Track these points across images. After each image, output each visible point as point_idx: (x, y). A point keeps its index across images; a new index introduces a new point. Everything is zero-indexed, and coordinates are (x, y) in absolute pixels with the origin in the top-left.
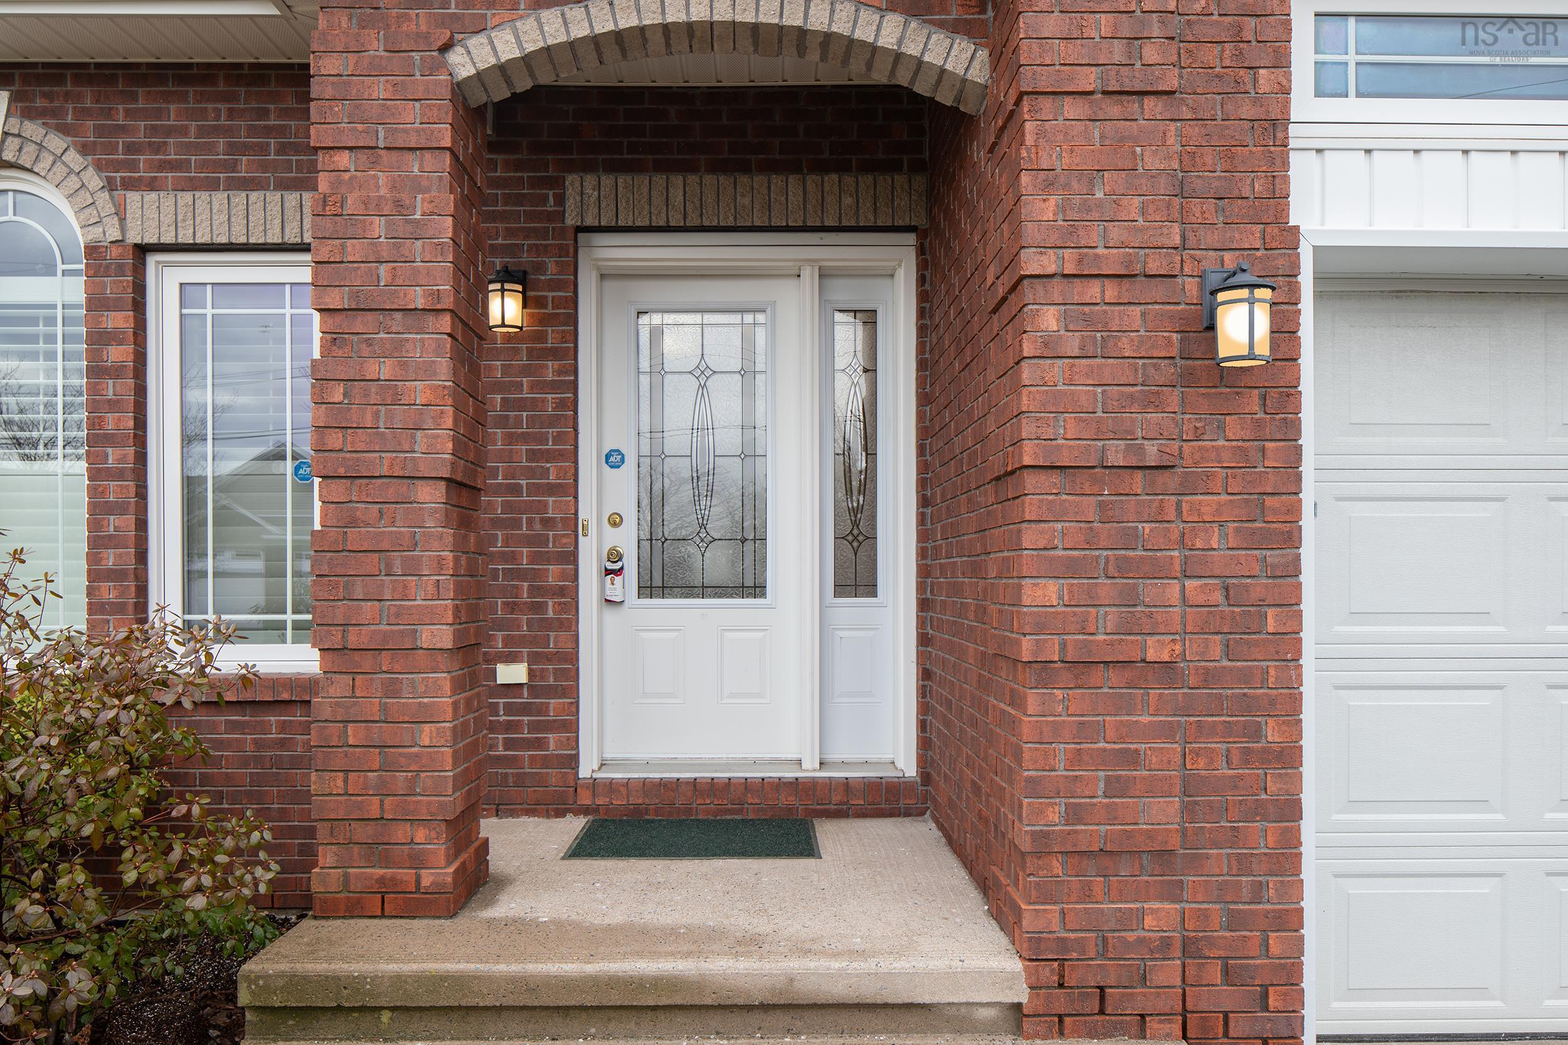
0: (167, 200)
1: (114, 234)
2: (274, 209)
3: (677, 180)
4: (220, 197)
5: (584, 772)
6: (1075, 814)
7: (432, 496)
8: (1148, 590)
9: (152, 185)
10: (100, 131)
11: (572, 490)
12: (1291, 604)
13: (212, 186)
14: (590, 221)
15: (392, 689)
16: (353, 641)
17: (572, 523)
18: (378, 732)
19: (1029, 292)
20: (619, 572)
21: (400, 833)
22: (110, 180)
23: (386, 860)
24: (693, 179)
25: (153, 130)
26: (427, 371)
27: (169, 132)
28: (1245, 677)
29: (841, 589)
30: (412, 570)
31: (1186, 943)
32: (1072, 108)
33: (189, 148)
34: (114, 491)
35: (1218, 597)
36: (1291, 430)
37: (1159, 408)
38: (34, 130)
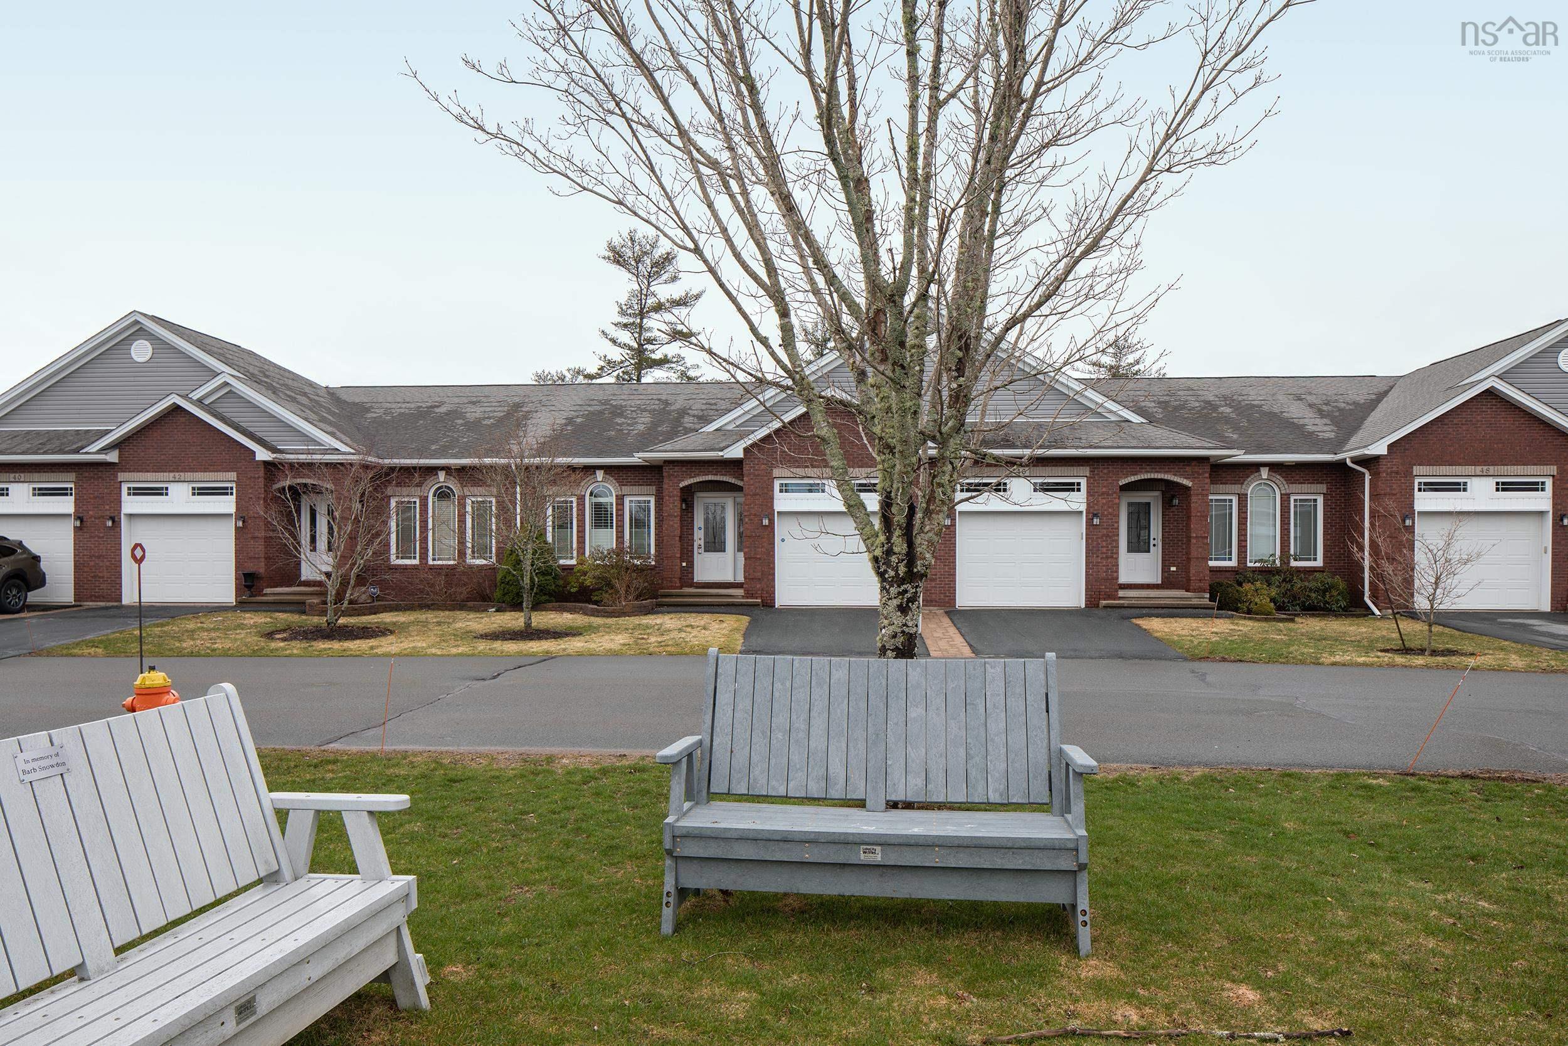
0: (629, 488)
1: (621, 493)
3: (708, 486)
4: (637, 487)
5: (695, 581)
6: (749, 574)
8: (757, 550)
9: (627, 485)
10: (618, 477)
11: (692, 535)
12: (774, 551)
13: (636, 485)
14: (693, 493)
15: (673, 562)
16: (668, 556)
17: (692, 540)
18: (672, 567)
19: (744, 517)
20: (701, 548)
21: (674, 579)
22: (619, 485)
23: (676, 583)
24: (713, 484)
25: (625, 476)
26: (677, 523)
27: (629, 476)
28: (768, 559)
29: (738, 550)
30: (675, 547)
31: (762, 588)
32: (749, 497)
33: (632, 479)
35: (765, 550)
36: (774, 532)
37: (759, 529)
38: (607, 476)
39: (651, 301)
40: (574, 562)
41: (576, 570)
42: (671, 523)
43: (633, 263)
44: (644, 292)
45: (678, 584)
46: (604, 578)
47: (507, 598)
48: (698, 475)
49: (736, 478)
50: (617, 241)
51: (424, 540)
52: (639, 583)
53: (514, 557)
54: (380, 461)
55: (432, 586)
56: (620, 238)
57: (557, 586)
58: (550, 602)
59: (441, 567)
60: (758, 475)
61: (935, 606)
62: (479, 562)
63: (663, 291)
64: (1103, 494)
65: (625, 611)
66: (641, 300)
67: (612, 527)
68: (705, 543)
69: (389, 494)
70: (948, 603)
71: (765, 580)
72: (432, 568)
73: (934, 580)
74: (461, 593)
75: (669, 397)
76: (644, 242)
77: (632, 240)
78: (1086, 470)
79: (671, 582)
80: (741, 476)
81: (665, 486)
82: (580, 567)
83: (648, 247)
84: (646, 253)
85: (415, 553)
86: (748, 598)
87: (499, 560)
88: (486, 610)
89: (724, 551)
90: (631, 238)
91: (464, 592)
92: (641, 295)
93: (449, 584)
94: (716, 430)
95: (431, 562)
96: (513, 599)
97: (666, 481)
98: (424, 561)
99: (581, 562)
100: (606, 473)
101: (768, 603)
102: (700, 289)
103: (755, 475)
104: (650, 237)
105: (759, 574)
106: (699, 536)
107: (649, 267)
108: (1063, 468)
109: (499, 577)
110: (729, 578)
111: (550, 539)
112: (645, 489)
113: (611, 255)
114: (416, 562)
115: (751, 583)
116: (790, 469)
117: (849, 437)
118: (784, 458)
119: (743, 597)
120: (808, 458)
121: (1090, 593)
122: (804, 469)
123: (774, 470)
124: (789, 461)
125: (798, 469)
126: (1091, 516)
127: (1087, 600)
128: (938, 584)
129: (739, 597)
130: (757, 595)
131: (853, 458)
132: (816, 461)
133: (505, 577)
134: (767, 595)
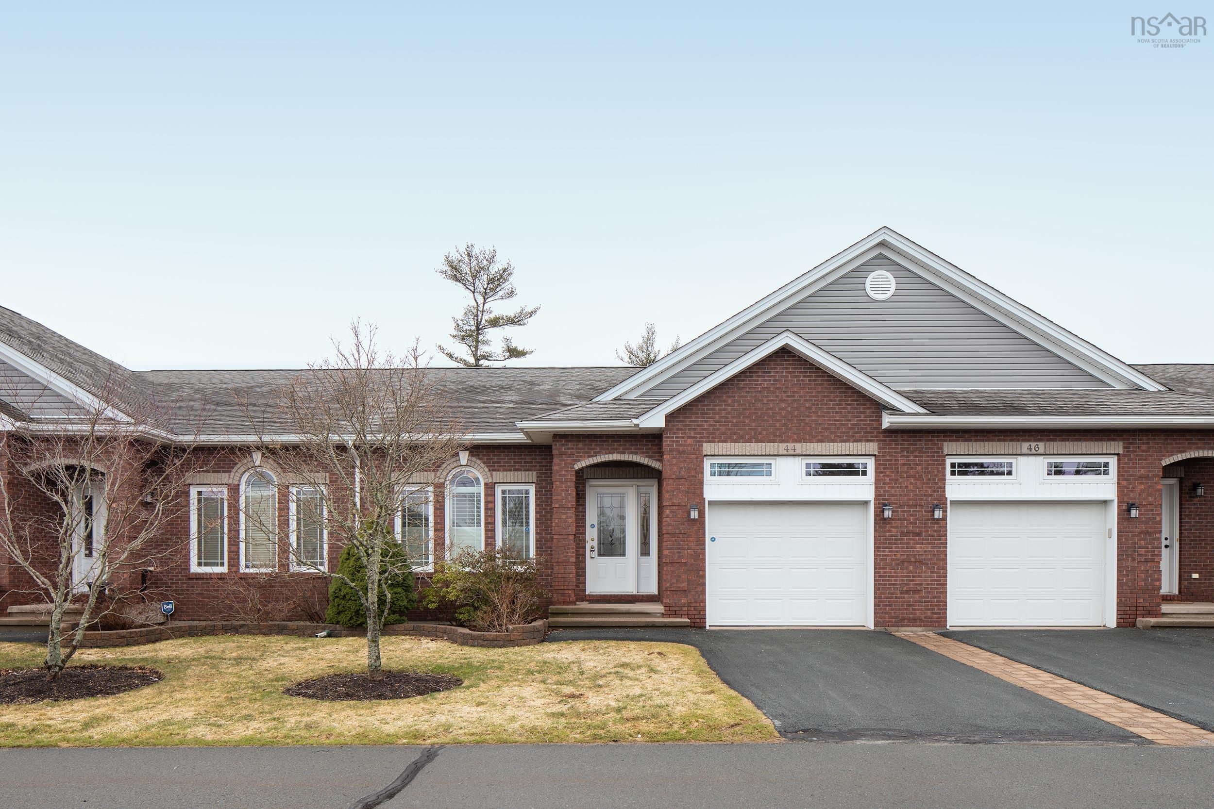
0: (501, 473)
1: (490, 481)
2: (524, 475)
3: (607, 469)
4: (512, 473)
5: (587, 593)
6: (671, 585)
7: (572, 537)
8: (682, 552)
9: (498, 470)
10: (487, 459)
11: (584, 533)
12: (704, 554)
13: (510, 470)
14: (589, 477)
15: (565, 569)
16: (559, 561)
17: (584, 540)
18: (564, 575)
19: (664, 508)
20: (594, 551)
21: (567, 592)
22: (489, 469)
23: (564, 596)
24: (610, 468)
25: (498, 459)
26: (571, 517)
27: (502, 459)
28: (697, 564)
29: (642, 555)
30: (569, 549)
31: (688, 604)
32: (671, 481)
33: (505, 462)
34: (490, 534)
35: (693, 553)
36: (704, 528)
37: (684, 524)
38: (474, 459)
39: (486, 317)
40: (430, 568)
41: (435, 579)
42: (564, 517)
43: (470, 279)
44: (480, 309)
45: (573, 598)
46: (478, 592)
47: (343, 618)
48: (599, 453)
49: (650, 457)
50: (454, 256)
51: (234, 543)
52: (525, 597)
53: (352, 562)
54: (174, 437)
55: (244, 600)
56: (457, 254)
57: (410, 600)
58: (400, 622)
59: (254, 576)
60: (684, 452)
61: (920, 626)
62: (304, 569)
63: (498, 307)
64: (1141, 477)
65: (513, 638)
66: (477, 316)
67: (479, 523)
68: (599, 544)
69: (189, 481)
70: (936, 621)
71: (693, 592)
72: (245, 578)
73: (919, 591)
74: (280, 611)
75: (534, 379)
76: (481, 257)
77: (469, 255)
78: (1118, 447)
79: (563, 595)
80: (659, 454)
81: (555, 468)
82: (440, 576)
83: (485, 262)
84: (482, 268)
85: (222, 558)
86: (669, 616)
87: (332, 569)
88: (313, 635)
89: (624, 555)
90: (469, 254)
91: (285, 607)
92: (476, 313)
93: (266, 599)
94: (615, 399)
95: (243, 570)
96: (351, 619)
97: (556, 460)
98: (234, 569)
99: (440, 568)
100: (472, 454)
101: (698, 624)
102: (535, 306)
103: (679, 452)
104: (488, 252)
105: (685, 584)
106: (592, 536)
107: (485, 283)
108: (1088, 443)
109: (332, 589)
110: (630, 588)
111: (398, 537)
112: (522, 475)
113: (449, 269)
114: (224, 569)
115: (673, 596)
116: (725, 444)
117: (806, 401)
118: (718, 429)
119: (663, 615)
120: (750, 429)
121: (1123, 608)
122: (744, 444)
123: (705, 444)
124: (724, 433)
125: (736, 444)
126: (1124, 507)
127: (1119, 617)
128: (923, 597)
129: (658, 615)
130: (681, 613)
131: (811, 429)
132: (760, 433)
133: (340, 590)
134: (695, 612)
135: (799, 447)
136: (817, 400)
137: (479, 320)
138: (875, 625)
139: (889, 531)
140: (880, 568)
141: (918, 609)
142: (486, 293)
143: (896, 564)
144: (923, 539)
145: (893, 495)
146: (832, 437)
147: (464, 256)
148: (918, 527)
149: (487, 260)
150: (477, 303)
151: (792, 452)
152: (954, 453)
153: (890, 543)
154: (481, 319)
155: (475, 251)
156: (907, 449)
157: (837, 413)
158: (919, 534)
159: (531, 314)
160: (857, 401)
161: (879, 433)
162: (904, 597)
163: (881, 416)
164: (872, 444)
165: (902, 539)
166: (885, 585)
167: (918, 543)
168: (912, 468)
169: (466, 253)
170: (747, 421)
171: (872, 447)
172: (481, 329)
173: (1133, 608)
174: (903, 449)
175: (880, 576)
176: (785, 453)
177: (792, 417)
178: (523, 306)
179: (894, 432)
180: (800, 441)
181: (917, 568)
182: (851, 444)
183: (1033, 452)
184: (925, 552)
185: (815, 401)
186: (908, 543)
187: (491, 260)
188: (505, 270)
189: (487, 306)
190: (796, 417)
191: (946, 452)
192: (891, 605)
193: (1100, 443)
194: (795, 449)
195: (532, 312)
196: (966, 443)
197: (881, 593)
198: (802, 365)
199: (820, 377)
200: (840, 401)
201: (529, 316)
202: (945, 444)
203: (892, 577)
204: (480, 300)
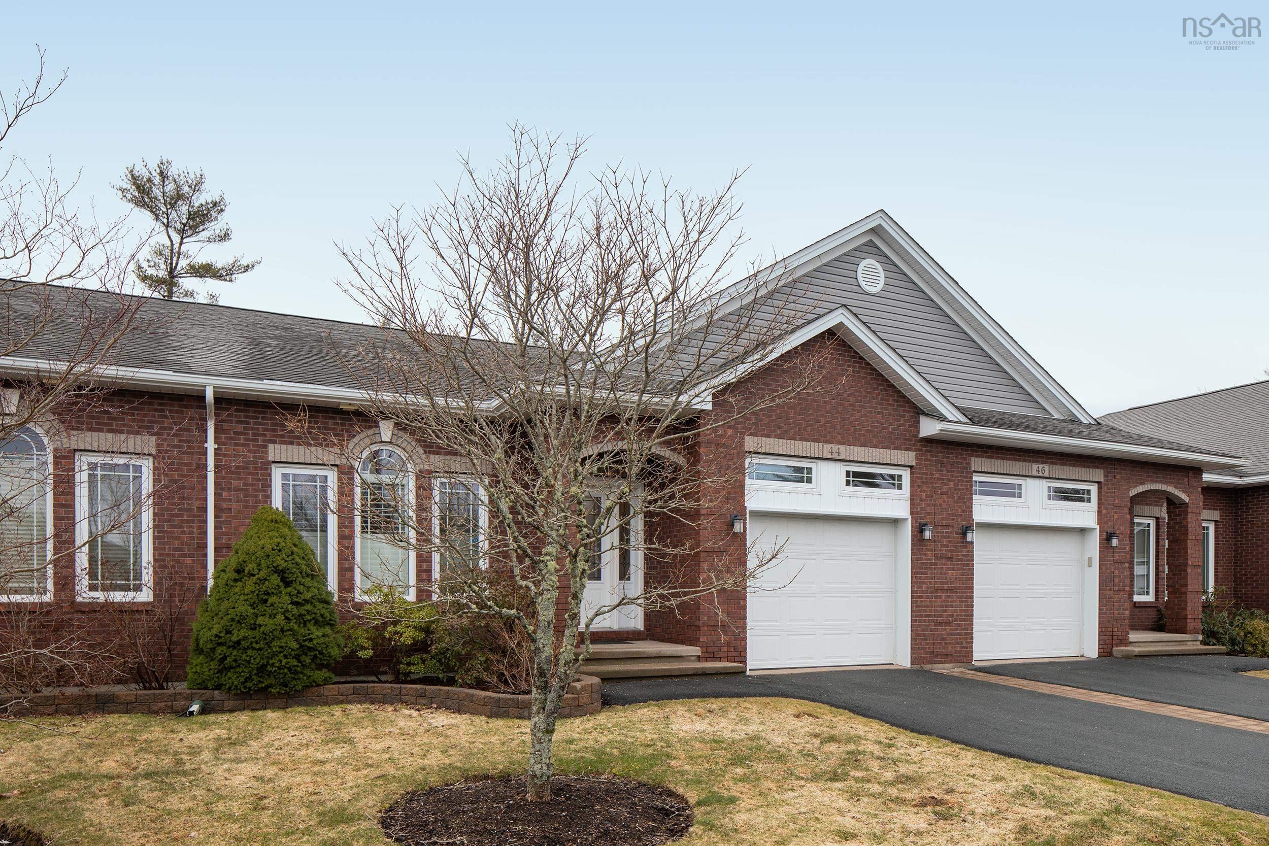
0: (442, 458)
1: (427, 468)
4: (458, 458)
6: (708, 619)
9: (437, 453)
10: (421, 435)
13: (455, 454)
22: (425, 451)
25: (436, 436)
31: (728, 643)
32: (709, 482)
36: (745, 545)
37: (723, 540)
38: (402, 434)
39: (182, 262)
43: (162, 207)
44: (176, 250)
50: (140, 171)
56: (144, 170)
58: (327, 681)
60: (723, 445)
61: (950, 662)
63: (201, 252)
64: (1116, 506)
66: (172, 259)
70: (964, 656)
71: (733, 627)
73: (950, 623)
76: (181, 181)
77: (163, 175)
78: (1099, 475)
83: (187, 189)
84: (181, 196)
86: (706, 660)
90: (162, 173)
92: (171, 255)
100: (398, 426)
101: (738, 668)
102: (254, 260)
103: (718, 445)
107: (184, 217)
113: (131, 187)
115: (711, 633)
116: (768, 439)
117: (851, 395)
118: (761, 420)
119: (699, 658)
120: (795, 423)
121: (1103, 638)
122: (788, 441)
123: (747, 438)
124: (767, 425)
125: (781, 440)
126: (1104, 536)
127: (1101, 647)
128: (954, 630)
129: (693, 658)
130: (721, 655)
131: (855, 429)
132: (805, 429)
133: (229, 632)
134: (735, 654)
135: (844, 451)
136: (861, 396)
137: (174, 265)
138: (912, 663)
139: (925, 554)
140: (917, 597)
141: (949, 643)
142: (184, 230)
143: (932, 592)
144: (954, 564)
145: (929, 514)
146: (875, 441)
147: (154, 174)
148: (950, 551)
149: (190, 186)
150: (172, 242)
151: (835, 456)
152: (980, 470)
153: (926, 568)
154: (177, 264)
155: (173, 171)
156: (941, 462)
157: (879, 413)
158: (950, 559)
159: (247, 268)
160: (897, 401)
161: (916, 441)
162: (937, 630)
163: (918, 422)
164: (910, 453)
165: (936, 564)
166: (921, 616)
167: (950, 569)
168: (945, 484)
169: (158, 171)
170: (791, 414)
171: (910, 457)
172: (176, 277)
173: (1110, 638)
174: (937, 462)
175: (917, 607)
176: (829, 456)
177: (837, 413)
178: (238, 256)
179: (929, 441)
180: (844, 444)
181: (949, 597)
182: (892, 451)
183: (1041, 474)
184: (956, 579)
185: (859, 396)
186: (942, 569)
187: (197, 186)
188: (215, 204)
189: (184, 248)
190: (840, 413)
191: (973, 469)
192: (926, 640)
193: (1088, 470)
194: (839, 453)
195: (248, 266)
196: (989, 460)
197: (918, 626)
198: (845, 351)
199: (863, 368)
200: (882, 400)
201: (243, 270)
202: (973, 459)
203: (928, 606)
204: (176, 238)
